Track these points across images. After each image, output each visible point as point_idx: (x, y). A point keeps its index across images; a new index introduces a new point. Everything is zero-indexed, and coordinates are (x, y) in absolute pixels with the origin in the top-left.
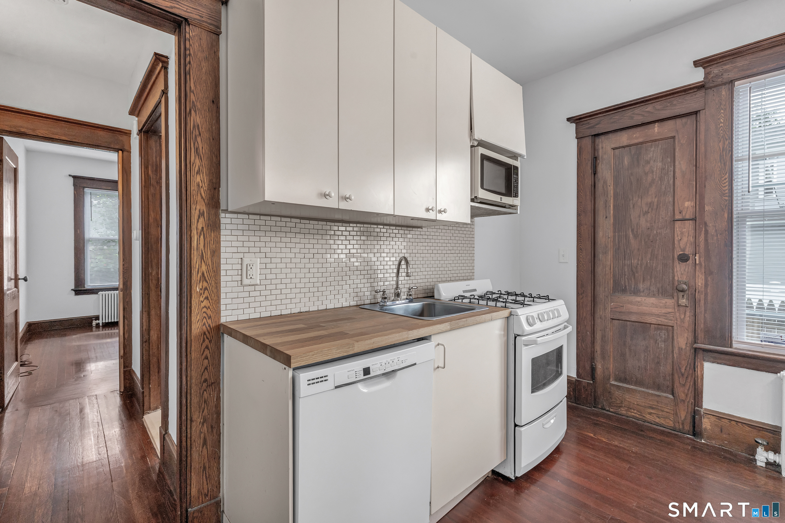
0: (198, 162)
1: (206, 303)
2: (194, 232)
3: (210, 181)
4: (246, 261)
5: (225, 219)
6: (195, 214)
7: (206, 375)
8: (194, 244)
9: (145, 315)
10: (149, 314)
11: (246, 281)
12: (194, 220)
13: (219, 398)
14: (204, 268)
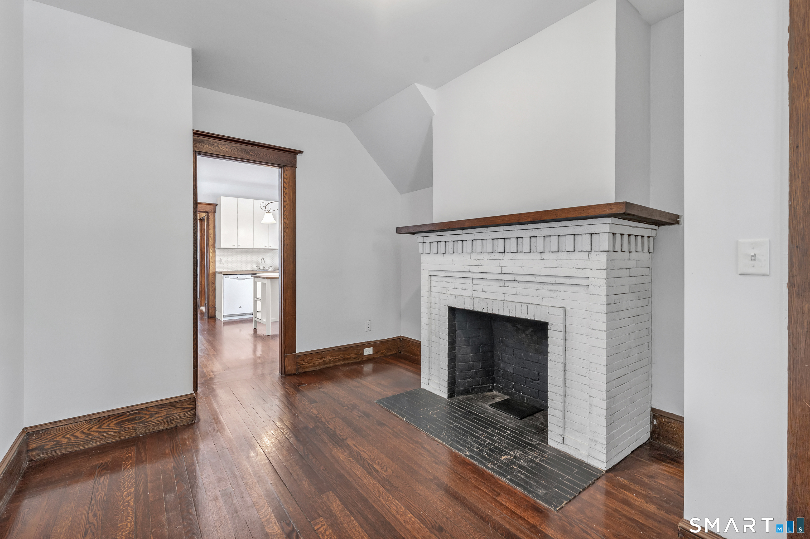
0: (211, 239)
1: (212, 267)
2: (210, 253)
3: (213, 242)
4: (221, 259)
5: (216, 250)
6: (210, 249)
7: (212, 281)
8: (210, 255)
9: (201, 276)
10: (202, 276)
11: (221, 263)
12: (210, 251)
13: (215, 287)
14: (212, 260)
